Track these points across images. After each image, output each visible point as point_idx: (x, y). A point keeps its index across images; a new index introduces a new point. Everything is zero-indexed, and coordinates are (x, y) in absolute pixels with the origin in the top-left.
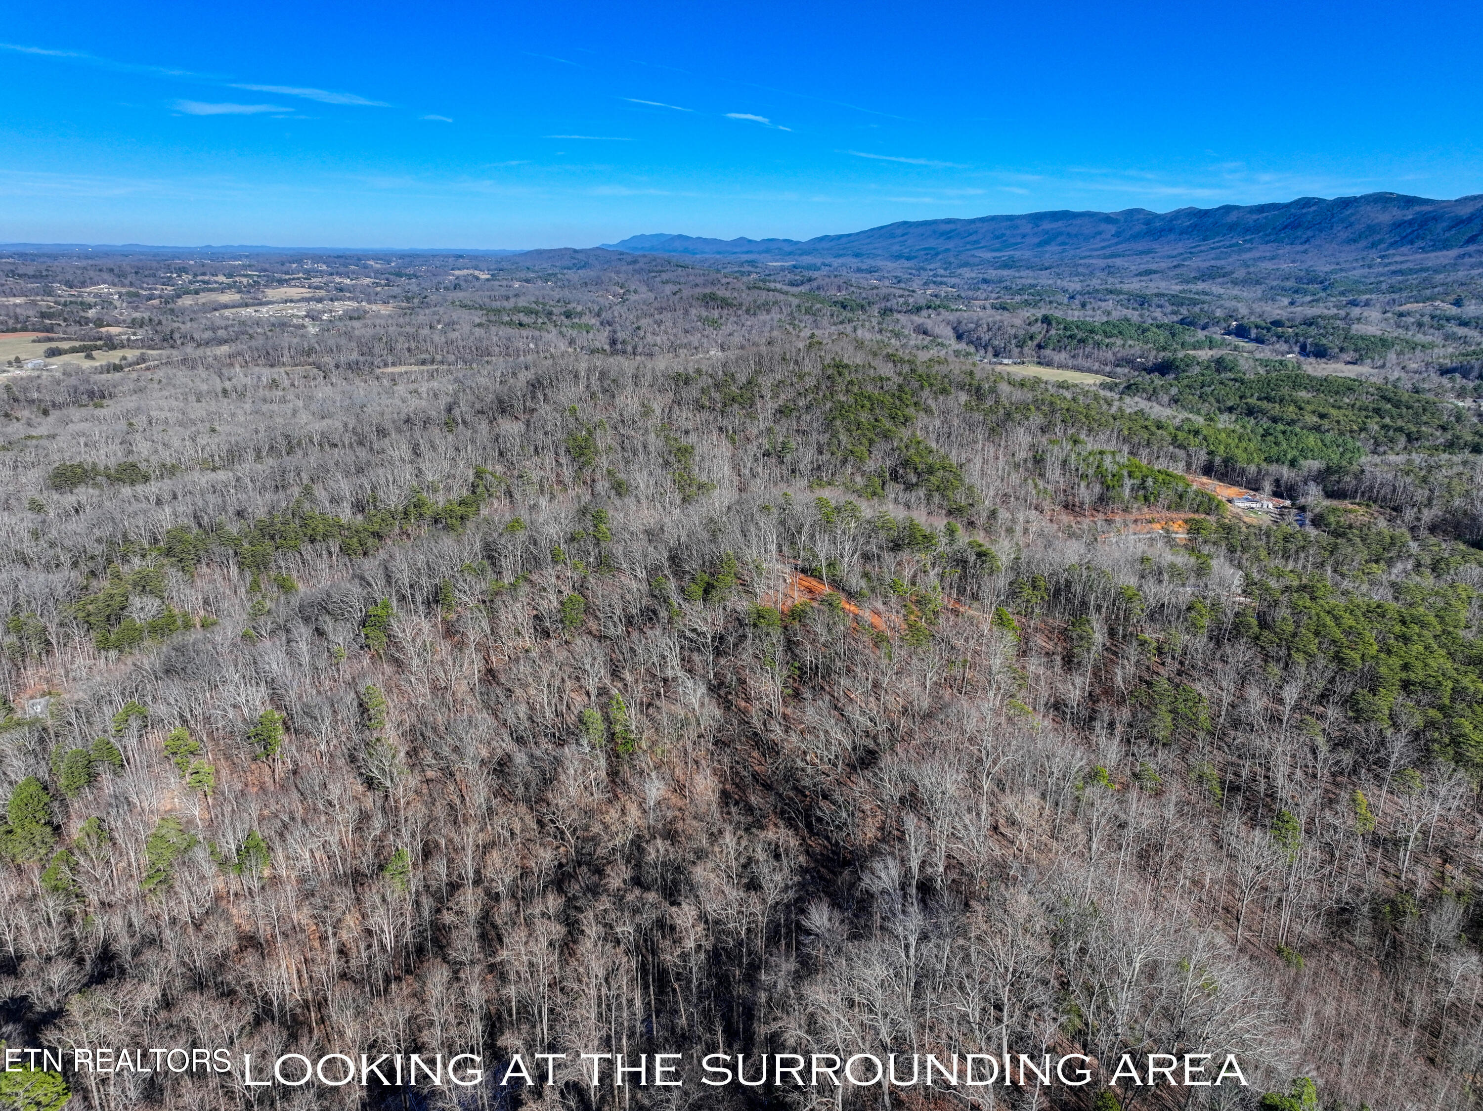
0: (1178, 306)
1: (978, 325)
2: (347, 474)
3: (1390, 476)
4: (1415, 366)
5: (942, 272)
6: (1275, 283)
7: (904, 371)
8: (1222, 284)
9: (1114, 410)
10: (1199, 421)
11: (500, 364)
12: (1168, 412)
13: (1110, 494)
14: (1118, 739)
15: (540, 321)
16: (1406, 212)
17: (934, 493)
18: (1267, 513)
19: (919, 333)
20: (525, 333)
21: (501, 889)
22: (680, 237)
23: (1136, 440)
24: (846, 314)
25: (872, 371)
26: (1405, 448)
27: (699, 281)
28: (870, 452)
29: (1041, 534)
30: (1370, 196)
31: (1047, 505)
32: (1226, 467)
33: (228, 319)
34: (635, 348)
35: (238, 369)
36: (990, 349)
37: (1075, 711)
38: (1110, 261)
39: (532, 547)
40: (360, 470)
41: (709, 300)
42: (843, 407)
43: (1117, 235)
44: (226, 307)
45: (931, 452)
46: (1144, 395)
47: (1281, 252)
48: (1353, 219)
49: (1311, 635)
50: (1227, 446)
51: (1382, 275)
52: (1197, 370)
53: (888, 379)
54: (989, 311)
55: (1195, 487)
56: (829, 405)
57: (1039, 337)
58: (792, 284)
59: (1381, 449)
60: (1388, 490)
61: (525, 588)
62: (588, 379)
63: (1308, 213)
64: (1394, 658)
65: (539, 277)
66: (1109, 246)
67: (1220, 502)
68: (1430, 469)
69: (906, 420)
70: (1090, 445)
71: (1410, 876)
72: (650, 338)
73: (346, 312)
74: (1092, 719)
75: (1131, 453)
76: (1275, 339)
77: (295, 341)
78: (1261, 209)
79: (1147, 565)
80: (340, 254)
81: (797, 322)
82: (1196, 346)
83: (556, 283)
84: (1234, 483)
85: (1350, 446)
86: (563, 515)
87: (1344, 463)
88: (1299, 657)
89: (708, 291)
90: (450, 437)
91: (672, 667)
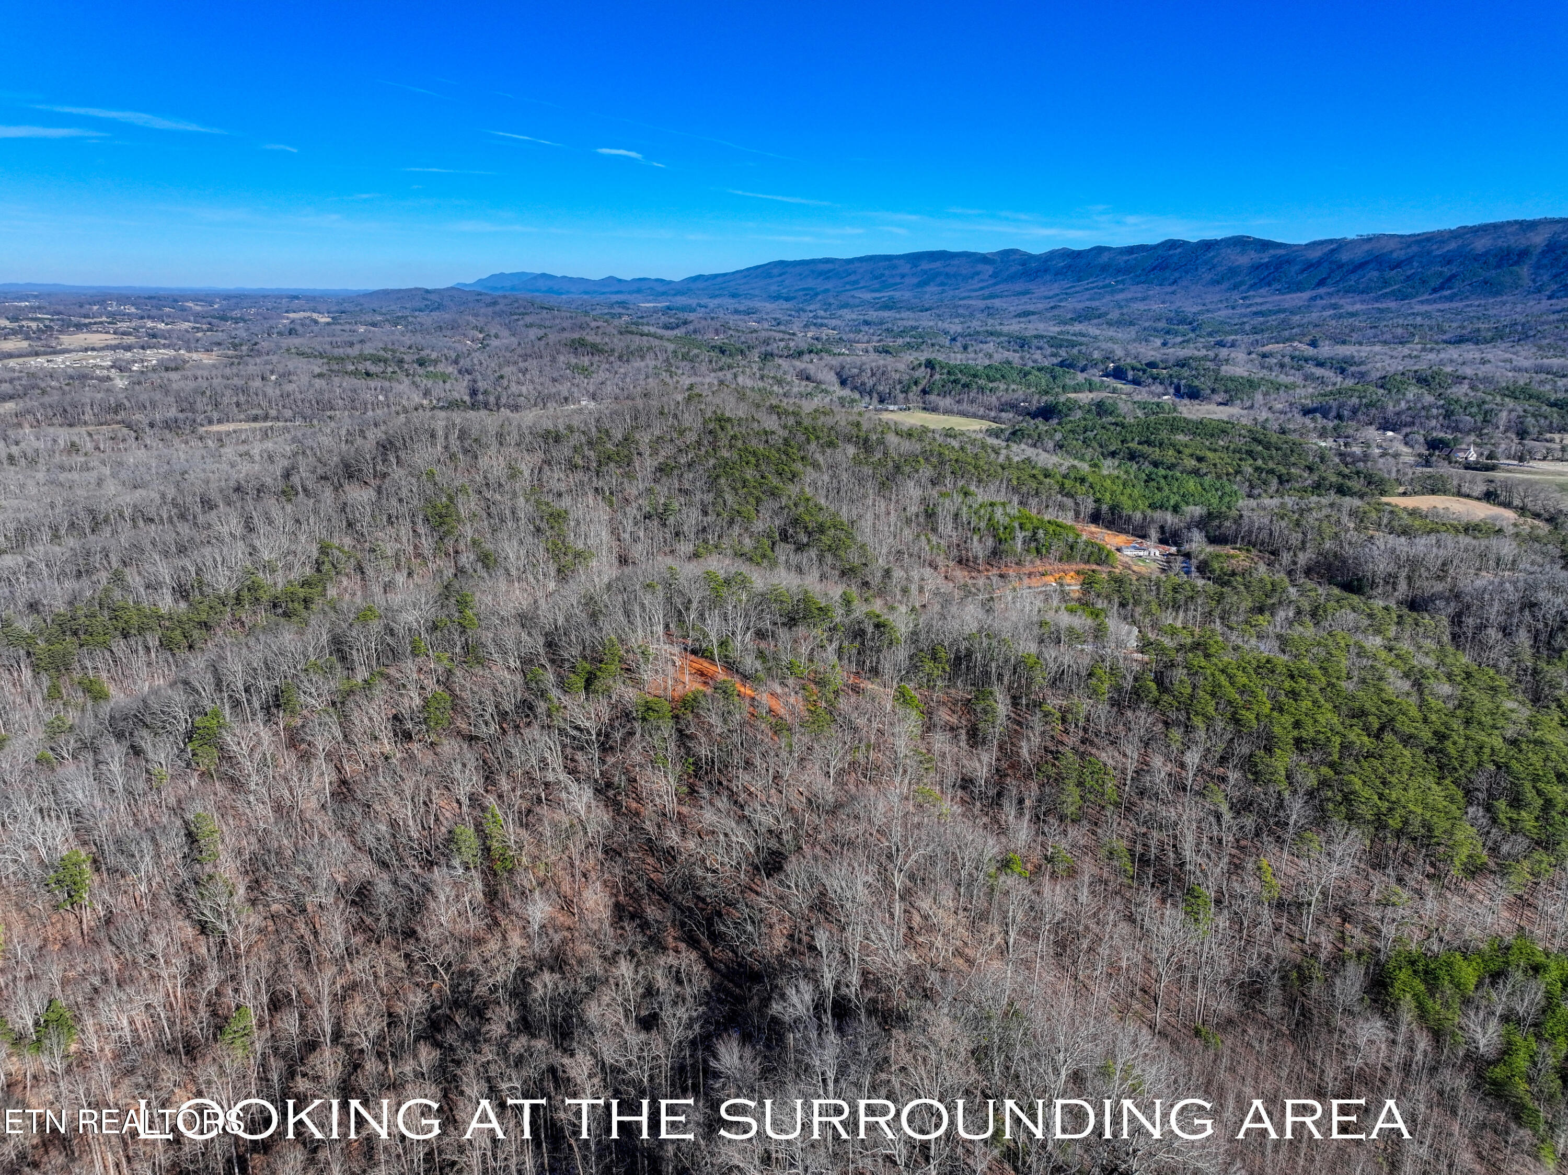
0: (1057, 347)
1: (862, 370)
2: (166, 554)
3: (1266, 521)
4: (1280, 406)
5: (822, 313)
6: (1147, 324)
7: (789, 424)
8: (1098, 325)
9: (1001, 459)
10: (1084, 467)
11: (345, 420)
12: (1055, 459)
13: (1002, 547)
14: (1027, 817)
15: (390, 369)
16: (1263, 255)
17: (826, 554)
18: (1154, 561)
19: (802, 379)
20: (372, 384)
21: (365, 1044)
22: (544, 275)
23: (1024, 489)
24: (725, 360)
25: (756, 424)
26: (1277, 491)
27: (567, 324)
28: (758, 511)
29: (937, 593)
30: (1230, 239)
31: (940, 561)
32: (1113, 514)
33: (14, 371)
34: (498, 398)
35: (27, 430)
36: (875, 395)
37: (983, 789)
38: (989, 302)
39: (389, 639)
40: (182, 550)
41: (577, 346)
42: (727, 463)
43: (994, 275)
44: (10, 356)
45: (821, 509)
46: (1030, 441)
47: (1151, 293)
48: (1215, 261)
49: (1208, 697)
50: (1113, 493)
51: (1245, 316)
52: (1079, 414)
53: (773, 433)
54: (873, 356)
55: (1084, 538)
56: (712, 462)
57: (924, 382)
58: (667, 327)
59: (1256, 492)
60: (1264, 535)
61: (381, 686)
62: (446, 438)
63: (1174, 255)
64: (1287, 716)
65: (387, 320)
66: (987, 287)
67: (1109, 552)
68: (1302, 512)
69: (794, 476)
70: (981, 496)
71: (1314, 938)
72: (514, 388)
73: (161, 362)
74: (999, 795)
75: (1021, 503)
76: (1150, 380)
77: (99, 396)
78: (1131, 250)
79: (1045, 630)
80: (153, 294)
81: (673, 369)
82: (1077, 389)
83: (406, 326)
84: (1121, 531)
85: (1227, 490)
86: (423, 600)
87: (1224, 509)
88: (1198, 721)
89: (576, 336)
90: (289, 508)
91: (553, 769)
